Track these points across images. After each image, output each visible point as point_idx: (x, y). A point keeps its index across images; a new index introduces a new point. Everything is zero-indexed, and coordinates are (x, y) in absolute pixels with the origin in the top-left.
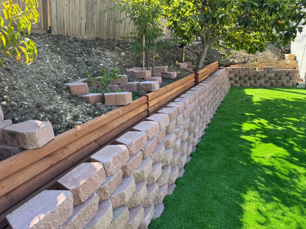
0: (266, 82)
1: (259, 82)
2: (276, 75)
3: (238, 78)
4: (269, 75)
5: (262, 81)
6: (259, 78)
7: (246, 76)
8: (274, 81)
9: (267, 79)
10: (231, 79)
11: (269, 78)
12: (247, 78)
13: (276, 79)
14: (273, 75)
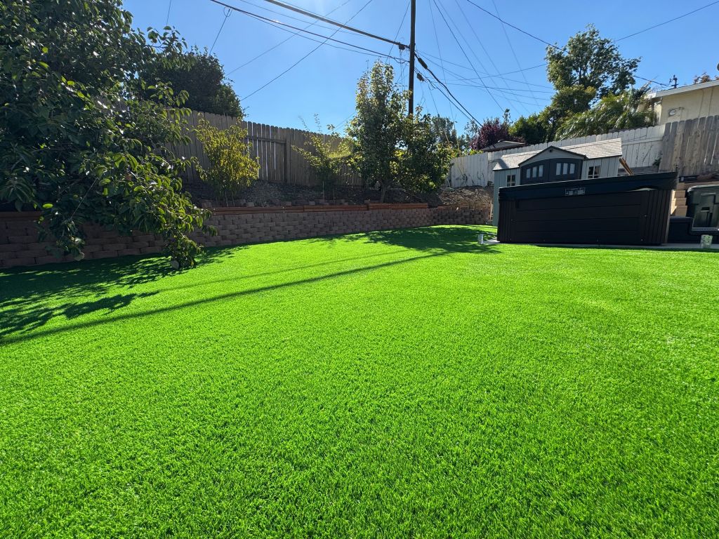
0: (462, 220)
1: (456, 220)
2: (471, 214)
3: (440, 217)
4: (464, 214)
5: (459, 219)
6: (457, 217)
7: (446, 215)
8: (468, 219)
9: (463, 217)
10: (434, 218)
11: (466, 217)
12: (447, 217)
13: (470, 218)
14: (468, 214)
